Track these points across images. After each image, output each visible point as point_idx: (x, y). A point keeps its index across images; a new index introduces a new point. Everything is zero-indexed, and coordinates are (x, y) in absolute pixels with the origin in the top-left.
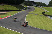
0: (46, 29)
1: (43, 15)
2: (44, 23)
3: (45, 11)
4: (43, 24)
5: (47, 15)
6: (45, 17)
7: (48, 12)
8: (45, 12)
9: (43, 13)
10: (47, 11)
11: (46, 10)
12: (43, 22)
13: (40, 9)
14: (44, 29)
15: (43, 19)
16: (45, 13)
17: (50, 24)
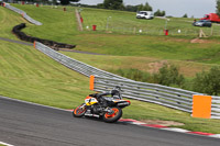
0: (30, 100)
1: (15, 38)
2: (20, 71)
3: (25, 21)
4: (17, 76)
5: (32, 40)
6: (25, 47)
7: (39, 24)
8: (23, 26)
9: (18, 31)
10: (34, 21)
11: (29, 18)
12: (14, 67)
13: (5, 13)
14: (18, 98)
15: (15, 55)
16: (23, 30)
17: (43, 75)
